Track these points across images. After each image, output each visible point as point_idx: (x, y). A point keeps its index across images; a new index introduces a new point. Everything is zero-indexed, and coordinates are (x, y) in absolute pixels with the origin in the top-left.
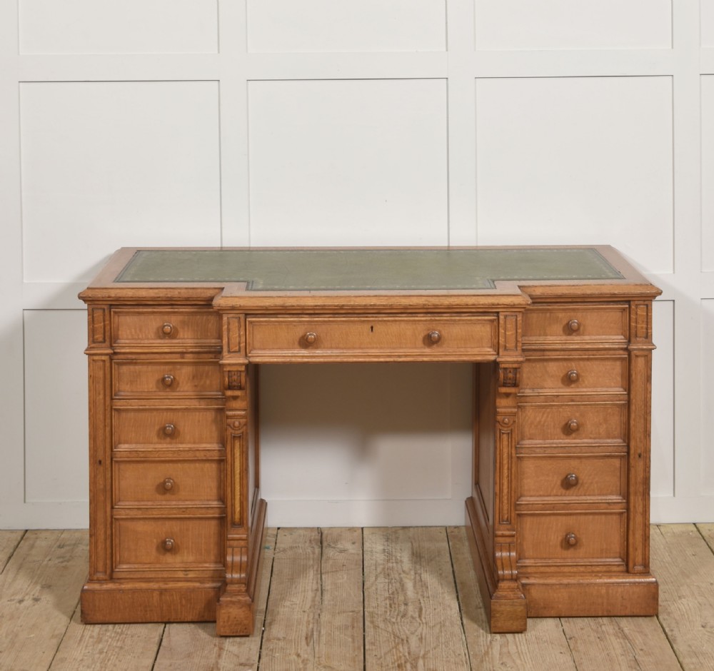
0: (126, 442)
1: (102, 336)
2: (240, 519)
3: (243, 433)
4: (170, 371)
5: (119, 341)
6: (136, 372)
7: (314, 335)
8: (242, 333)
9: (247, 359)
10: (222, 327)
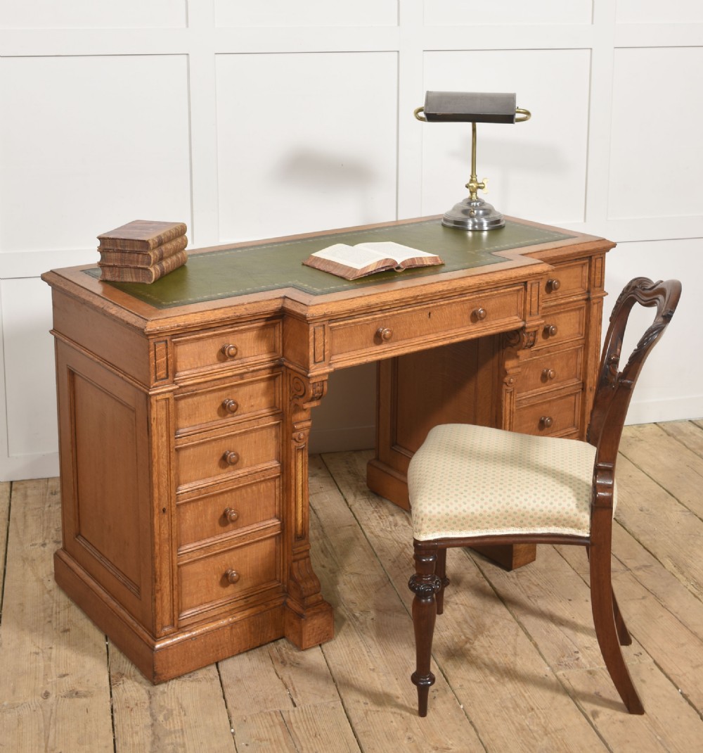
0: (186, 482)
1: (165, 371)
2: (302, 531)
3: (305, 444)
4: (228, 395)
5: (177, 374)
6: (194, 404)
7: (390, 331)
8: (326, 341)
9: (331, 368)
10: (309, 338)
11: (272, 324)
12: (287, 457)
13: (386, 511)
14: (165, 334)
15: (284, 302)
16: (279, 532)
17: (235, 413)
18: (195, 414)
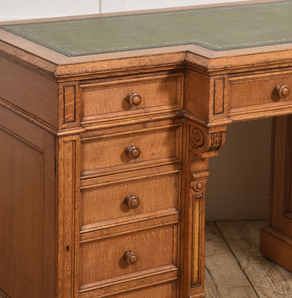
0: (89, 223)
1: (72, 114)
2: (198, 278)
3: (203, 193)
4: (131, 142)
5: (84, 118)
6: (99, 148)
7: (288, 88)
8: (225, 94)
9: (230, 120)
10: (209, 89)
11: (174, 77)
12: (185, 205)
13: (278, 275)
14: (73, 79)
15: (186, 56)
16: (176, 278)
17: (137, 160)
18: (100, 158)
